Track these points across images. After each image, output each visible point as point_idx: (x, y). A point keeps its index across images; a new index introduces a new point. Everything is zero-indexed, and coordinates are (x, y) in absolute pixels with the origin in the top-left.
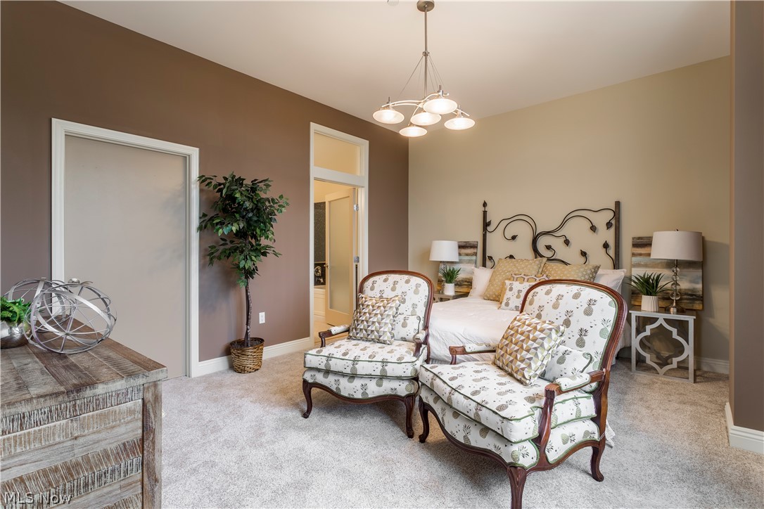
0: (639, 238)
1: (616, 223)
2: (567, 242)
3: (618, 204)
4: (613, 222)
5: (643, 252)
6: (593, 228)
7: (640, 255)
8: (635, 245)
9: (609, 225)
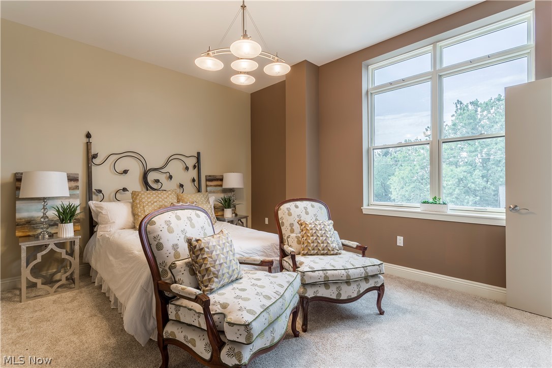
0: (210, 176)
1: (198, 166)
2: (171, 177)
3: (199, 154)
4: (197, 165)
5: (212, 184)
6: (187, 168)
7: (211, 186)
8: (207, 180)
9: (194, 167)
